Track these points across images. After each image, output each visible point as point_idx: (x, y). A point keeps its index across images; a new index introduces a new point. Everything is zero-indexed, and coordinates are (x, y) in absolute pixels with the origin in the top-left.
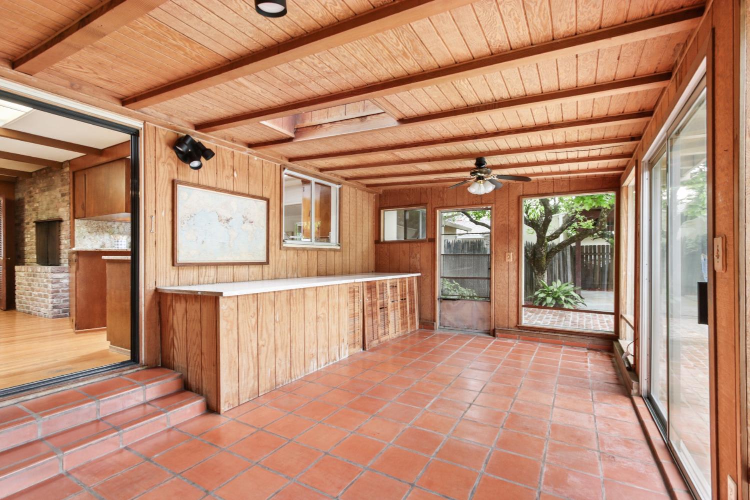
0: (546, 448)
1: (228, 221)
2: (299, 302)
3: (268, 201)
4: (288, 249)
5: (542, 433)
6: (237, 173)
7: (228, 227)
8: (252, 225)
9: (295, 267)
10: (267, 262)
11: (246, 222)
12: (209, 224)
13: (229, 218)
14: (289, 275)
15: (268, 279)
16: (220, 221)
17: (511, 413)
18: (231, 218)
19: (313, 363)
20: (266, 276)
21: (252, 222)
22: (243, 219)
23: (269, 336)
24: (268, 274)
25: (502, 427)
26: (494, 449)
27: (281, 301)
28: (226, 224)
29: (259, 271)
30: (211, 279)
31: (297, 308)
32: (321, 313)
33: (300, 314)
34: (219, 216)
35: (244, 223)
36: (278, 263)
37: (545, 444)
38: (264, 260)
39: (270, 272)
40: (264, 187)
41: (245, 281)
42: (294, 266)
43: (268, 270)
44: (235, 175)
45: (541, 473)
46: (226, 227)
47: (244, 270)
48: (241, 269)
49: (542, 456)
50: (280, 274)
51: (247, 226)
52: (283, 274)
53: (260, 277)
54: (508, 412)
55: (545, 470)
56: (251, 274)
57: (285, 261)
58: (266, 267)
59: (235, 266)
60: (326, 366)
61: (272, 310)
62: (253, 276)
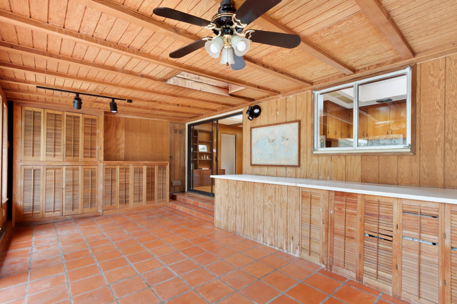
0: (70, 291)
1: (273, 141)
2: (250, 191)
3: (299, 122)
4: (318, 155)
5: (77, 299)
6: (279, 112)
7: (273, 145)
8: (288, 141)
9: (328, 172)
10: (299, 165)
11: (284, 140)
12: (264, 144)
13: (274, 139)
14: (321, 177)
15: (301, 178)
16: (269, 142)
17: (113, 301)
18: (275, 139)
19: (260, 237)
20: (299, 175)
21: (288, 139)
22: (282, 138)
23: (233, 203)
24: (301, 174)
25: (109, 286)
26: (101, 273)
27: (239, 186)
28: (272, 143)
29: (293, 171)
30: (265, 173)
31: (249, 193)
32: (268, 203)
33: (251, 198)
34: (269, 140)
35: (282, 141)
36: (310, 166)
37: (71, 293)
38: (296, 163)
39: (303, 172)
40: (297, 112)
41: (283, 177)
42: (327, 170)
43: (301, 172)
44: (278, 113)
45: (67, 278)
46: (272, 145)
47: (283, 170)
48: (281, 169)
49: (70, 286)
50: (311, 175)
51: (285, 142)
52: (314, 175)
53: (294, 175)
54: (117, 299)
55: (66, 280)
56: (287, 173)
57: (317, 165)
58: (299, 169)
59: (278, 167)
60: (271, 246)
61: (235, 190)
62: (289, 174)
